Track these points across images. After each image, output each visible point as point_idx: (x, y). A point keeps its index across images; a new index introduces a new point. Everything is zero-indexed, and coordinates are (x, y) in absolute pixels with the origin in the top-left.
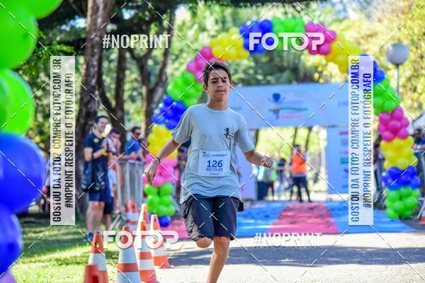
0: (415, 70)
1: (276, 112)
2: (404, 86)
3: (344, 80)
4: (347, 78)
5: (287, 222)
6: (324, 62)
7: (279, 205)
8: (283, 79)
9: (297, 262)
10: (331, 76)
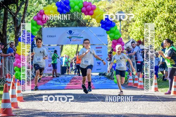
0: (127, 23)
1: (70, 38)
2: (123, 29)
3: (99, 26)
4: (99, 25)
5: (73, 83)
6: (90, 18)
7: (70, 77)
8: (73, 25)
9: (77, 100)
10: (93, 24)
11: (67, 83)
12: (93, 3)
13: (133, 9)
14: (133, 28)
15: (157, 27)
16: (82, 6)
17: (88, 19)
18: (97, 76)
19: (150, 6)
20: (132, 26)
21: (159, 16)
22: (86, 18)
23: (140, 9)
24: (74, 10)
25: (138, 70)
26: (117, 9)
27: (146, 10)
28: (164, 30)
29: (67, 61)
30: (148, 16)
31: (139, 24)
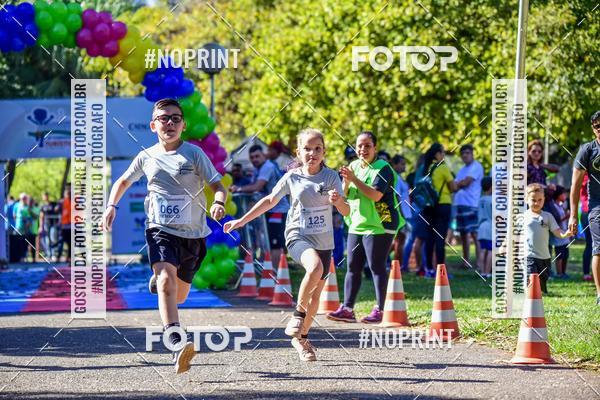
0: (237, 82)
1: (39, 136)
2: (221, 104)
3: (138, 93)
4: (141, 90)
5: (52, 292)
6: (109, 67)
7: (42, 269)
8: (49, 90)
9: (64, 350)
10: (119, 87)
11: (28, 293)
12: (119, 14)
13: (256, 34)
14: (256, 98)
15: (338, 94)
16: (79, 23)
17: (99, 70)
18: (135, 265)
19: (312, 23)
20: (253, 92)
21: (342, 59)
22: (93, 67)
23: (277, 35)
24: (49, 37)
25: (275, 242)
26: (201, 35)
27: (297, 38)
28: (359, 104)
29: (29, 216)
30: (305, 57)
31: (277, 86)
